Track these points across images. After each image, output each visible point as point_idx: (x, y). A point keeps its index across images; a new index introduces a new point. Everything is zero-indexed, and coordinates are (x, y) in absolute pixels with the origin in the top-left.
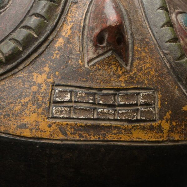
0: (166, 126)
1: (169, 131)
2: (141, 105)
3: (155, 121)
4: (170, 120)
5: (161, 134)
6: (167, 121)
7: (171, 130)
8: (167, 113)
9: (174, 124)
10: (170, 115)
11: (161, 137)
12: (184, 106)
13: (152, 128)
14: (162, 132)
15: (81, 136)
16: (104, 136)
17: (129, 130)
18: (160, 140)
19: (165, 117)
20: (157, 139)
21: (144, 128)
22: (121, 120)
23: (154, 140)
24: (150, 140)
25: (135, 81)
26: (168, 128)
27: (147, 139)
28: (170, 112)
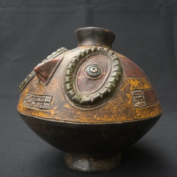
0: (53, 112)
1: (54, 115)
2: (45, 102)
3: (48, 109)
4: (56, 110)
5: (49, 116)
6: (54, 110)
8: (55, 107)
9: (57, 112)
10: (56, 108)
11: (49, 117)
12: (65, 105)
13: (46, 112)
14: (50, 115)
17: (38, 112)
18: (49, 118)
19: (53, 109)
20: (47, 118)
21: (43, 112)
22: (36, 107)
23: (46, 117)
24: (45, 117)
25: (46, 93)
27: (43, 117)
28: (57, 107)
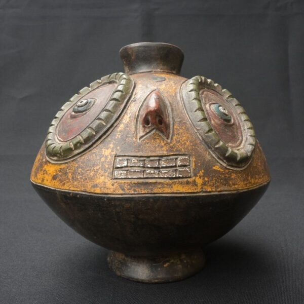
0: (199, 181)
1: (202, 184)
2: (179, 166)
3: (190, 177)
4: (203, 176)
5: (196, 187)
6: (200, 177)
7: (204, 184)
8: (200, 172)
9: (206, 179)
10: (203, 173)
11: (196, 189)
12: (215, 166)
13: (188, 183)
14: (196, 185)
15: (135, 190)
16: (152, 189)
17: (170, 185)
18: (195, 191)
19: (198, 175)
20: (193, 191)
21: (181, 183)
22: (164, 178)
23: (190, 191)
24: (187, 191)
25: (174, 150)
26: (201, 183)
27: (185, 191)
28: (203, 171)
